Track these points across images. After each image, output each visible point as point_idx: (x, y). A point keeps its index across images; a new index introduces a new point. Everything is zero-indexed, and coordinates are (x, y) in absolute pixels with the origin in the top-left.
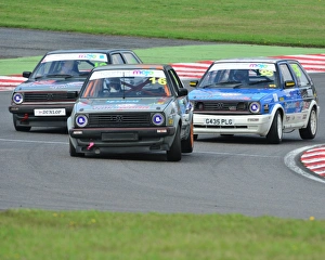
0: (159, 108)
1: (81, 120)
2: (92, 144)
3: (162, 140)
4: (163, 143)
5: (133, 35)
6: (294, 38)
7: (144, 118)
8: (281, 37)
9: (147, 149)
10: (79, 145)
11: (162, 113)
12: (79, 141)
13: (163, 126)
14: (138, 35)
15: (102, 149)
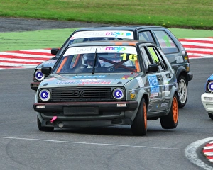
0: (120, 83)
1: (44, 95)
2: (55, 118)
3: (122, 114)
4: (124, 117)
5: (20, 16)
6: (196, 19)
7: (105, 92)
8: (181, 19)
9: (109, 123)
10: (44, 119)
11: (122, 87)
12: (43, 115)
13: (124, 100)
14: (26, 16)
15: (66, 123)
